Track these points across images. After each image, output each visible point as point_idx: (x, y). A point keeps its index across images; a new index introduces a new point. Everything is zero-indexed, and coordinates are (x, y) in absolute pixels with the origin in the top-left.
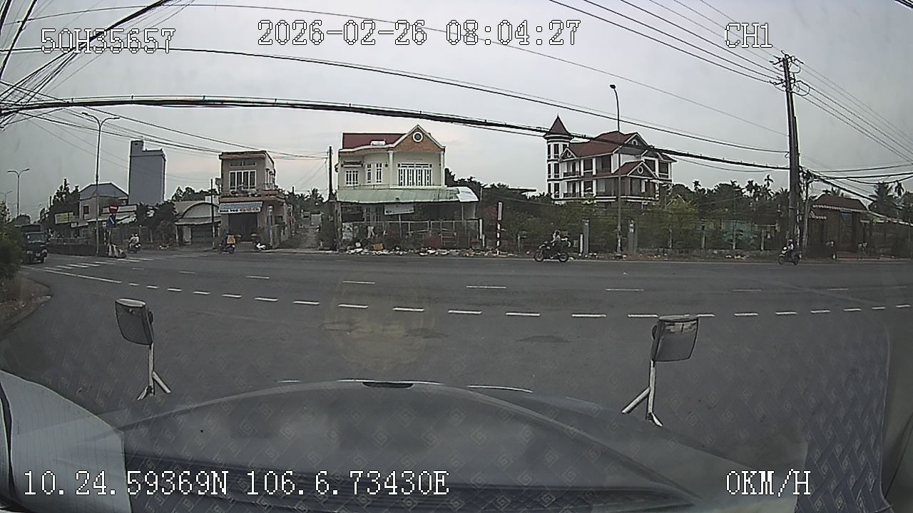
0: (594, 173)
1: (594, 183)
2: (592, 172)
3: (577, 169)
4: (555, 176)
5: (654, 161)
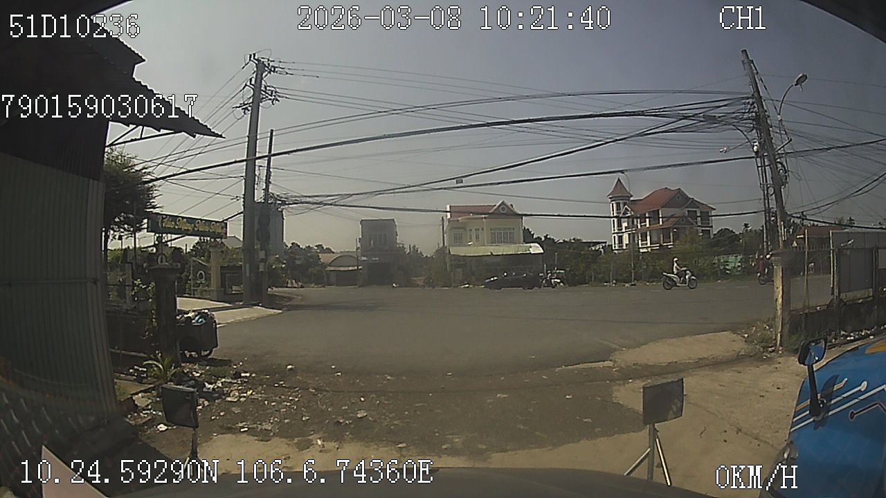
0: (648, 226)
1: (648, 234)
2: (646, 225)
3: (635, 223)
4: (619, 230)
5: (696, 211)
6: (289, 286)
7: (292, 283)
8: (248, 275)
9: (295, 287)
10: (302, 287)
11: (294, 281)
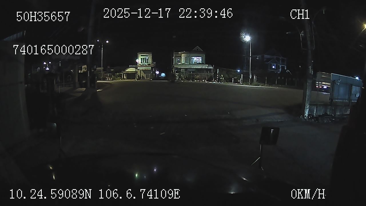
5: (279, 58)
6: (107, 80)
7: (108, 78)
8: (89, 76)
9: (109, 80)
10: (112, 80)
11: (109, 78)
